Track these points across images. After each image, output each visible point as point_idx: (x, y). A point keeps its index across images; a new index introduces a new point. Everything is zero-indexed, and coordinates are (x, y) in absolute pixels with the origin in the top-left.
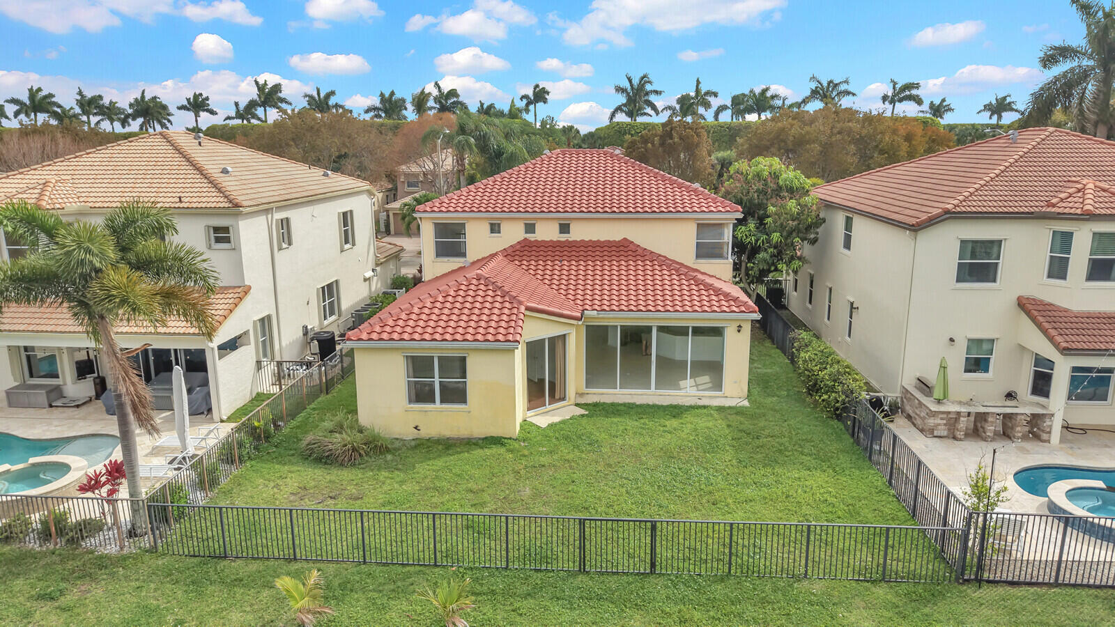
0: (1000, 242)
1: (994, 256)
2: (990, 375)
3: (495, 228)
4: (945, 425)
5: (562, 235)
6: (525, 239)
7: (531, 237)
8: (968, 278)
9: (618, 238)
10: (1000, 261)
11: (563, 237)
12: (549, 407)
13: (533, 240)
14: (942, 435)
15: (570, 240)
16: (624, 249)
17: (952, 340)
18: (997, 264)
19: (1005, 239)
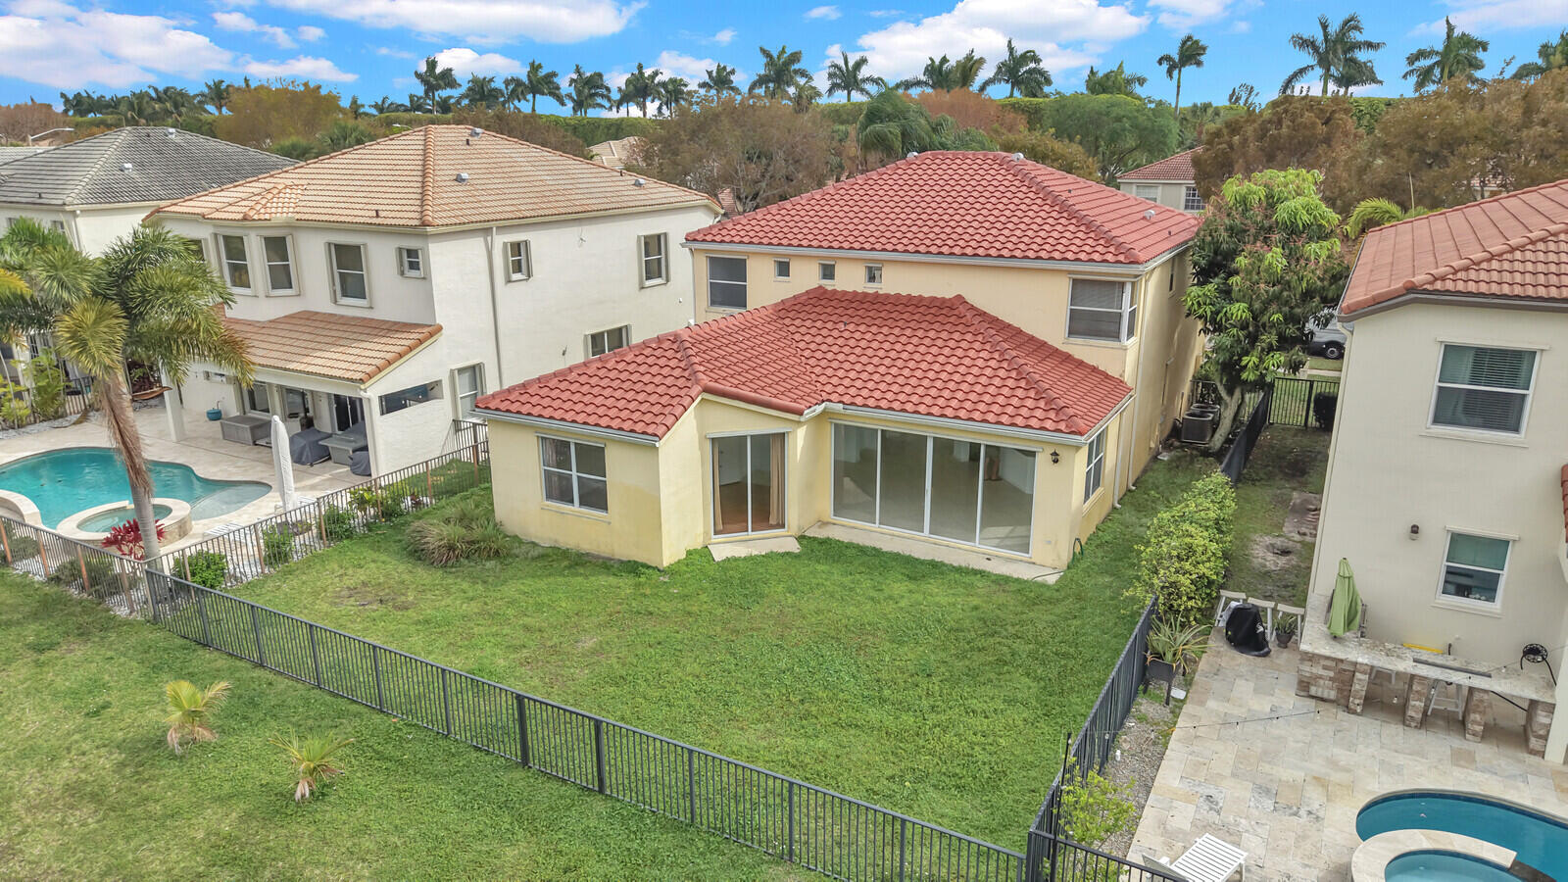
0: (1533, 353)
1: (1521, 382)
2: (1496, 607)
3: (783, 269)
4: (1331, 679)
5: (871, 285)
6: (820, 287)
7: (828, 284)
8: (1464, 419)
9: (949, 294)
10: (1530, 392)
11: (871, 288)
12: (751, 534)
13: (830, 288)
14: (1325, 696)
15: (881, 292)
16: (949, 313)
17: (1415, 530)
18: (1524, 396)
19: (1542, 350)
